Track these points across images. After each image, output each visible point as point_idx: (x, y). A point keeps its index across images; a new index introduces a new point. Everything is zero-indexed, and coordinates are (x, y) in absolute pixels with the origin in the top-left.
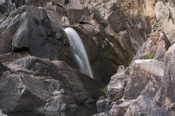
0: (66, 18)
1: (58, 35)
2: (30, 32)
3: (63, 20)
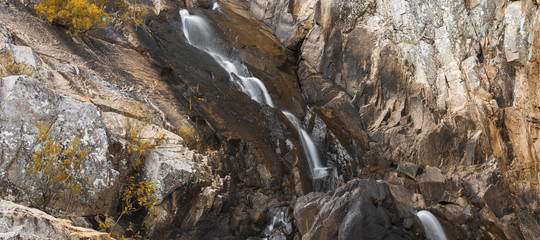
0: (419, 196)
1: (408, 223)
2: (364, 219)
3: (414, 199)
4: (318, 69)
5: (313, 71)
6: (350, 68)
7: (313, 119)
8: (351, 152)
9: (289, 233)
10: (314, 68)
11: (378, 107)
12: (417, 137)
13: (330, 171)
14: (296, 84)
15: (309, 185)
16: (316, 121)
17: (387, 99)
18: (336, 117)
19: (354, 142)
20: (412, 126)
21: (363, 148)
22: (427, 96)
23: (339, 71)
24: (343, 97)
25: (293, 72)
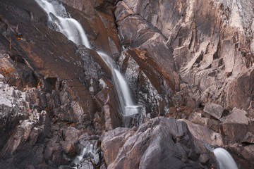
0: (218, 135)
1: (203, 158)
2: (163, 152)
3: (213, 137)
4: (135, 10)
5: (130, 12)
6: (166, 11)
7: (126, 59)
8: (161, 92)
9: (96, 163)
10: (131, 9)
11: (192, 49)
12: (227, 79)
13: (140, 109)
14: (113, 24)
15: (119, 121)
16: (129, 62)
17: (200, 42)
18: (150, 59)
19: (165, 82)
20: (223, 69)
21: (173, 89)
22: (240, 39)
23: (155, 13)
24: (158, 38)
25: (110, 12)
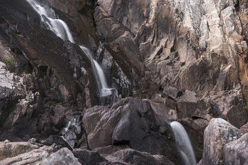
0: (174, 111)
1: (162, 129)
2: (131, 125)
3: (170, 113)
4: (109, 13)
5: (105, 14)
6: (134, 14)
7: (103, 52)
8: (130, 78)
9: (79, 133)
10: (107, 12)
11: (154, 44)
12: (181, 68)
13: (113, 91)
14: (92, 24)
15: (97, 100)
16: (105, 54)
17: (161, 39)
18: (121, 52)
19: (133, 70)
20: (178, 59)
21: (139, 75)
22: (191, 37)
23: (125, 15)
24: (127, 35)
25: (90, 15)
